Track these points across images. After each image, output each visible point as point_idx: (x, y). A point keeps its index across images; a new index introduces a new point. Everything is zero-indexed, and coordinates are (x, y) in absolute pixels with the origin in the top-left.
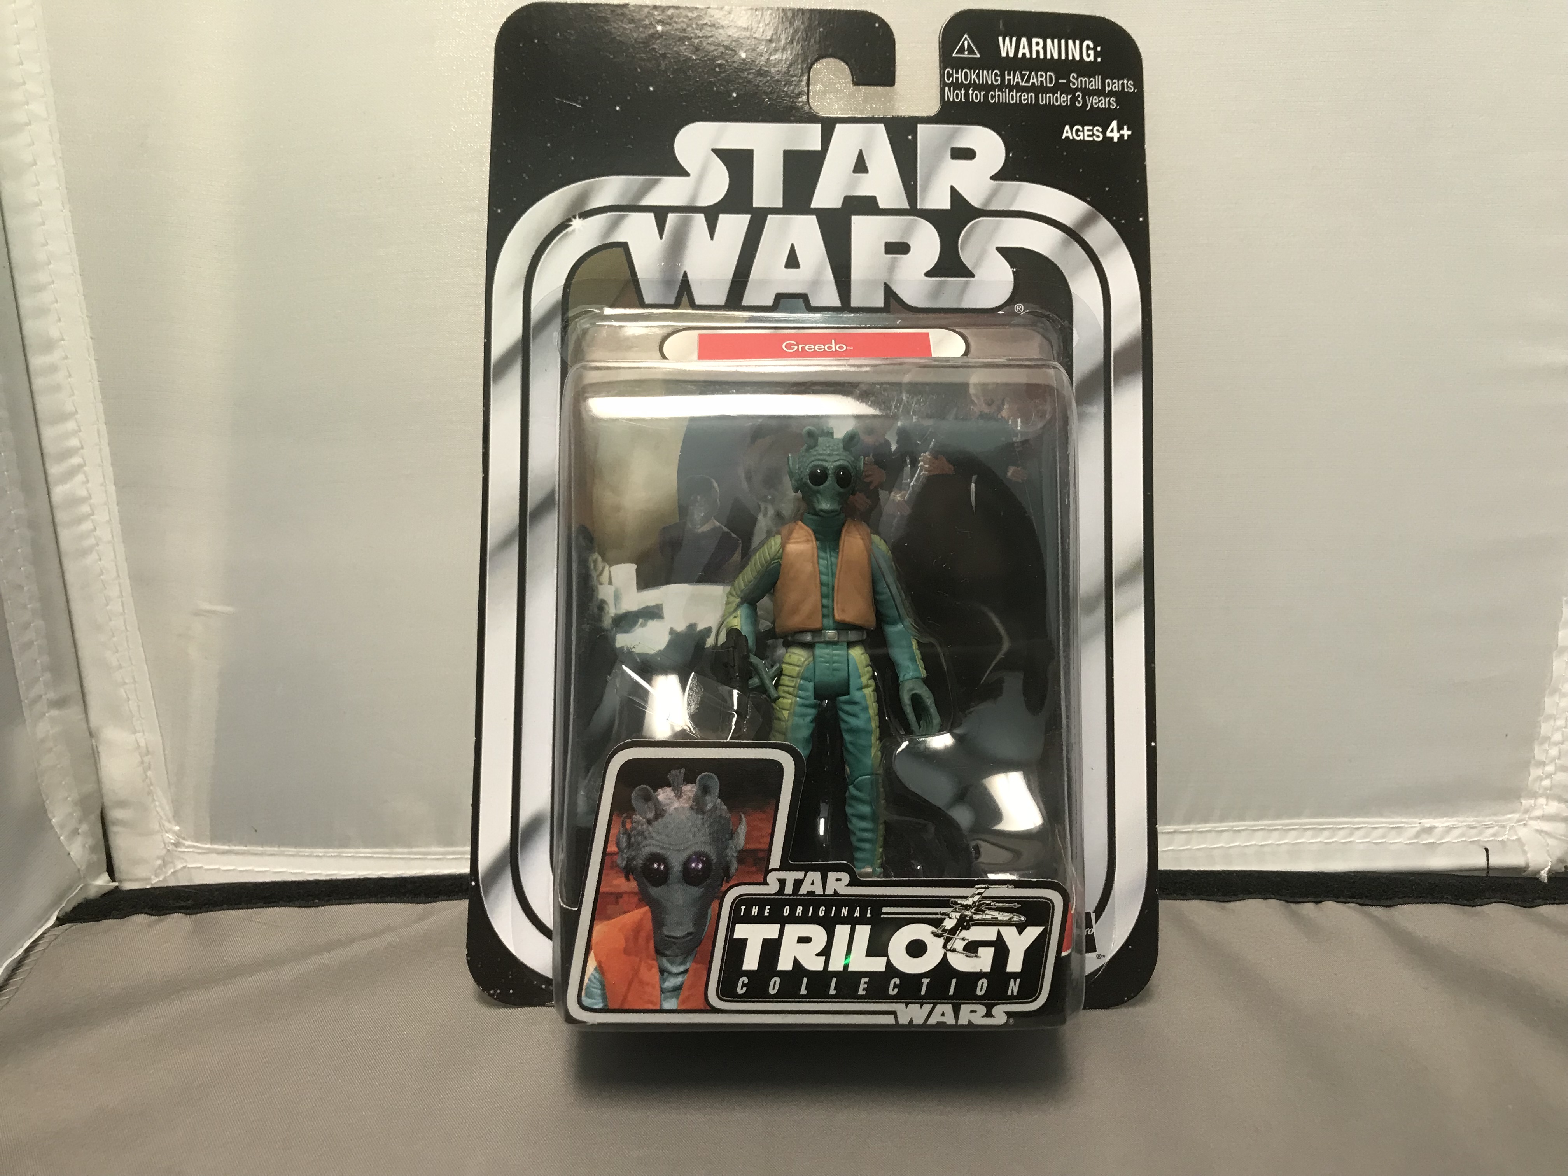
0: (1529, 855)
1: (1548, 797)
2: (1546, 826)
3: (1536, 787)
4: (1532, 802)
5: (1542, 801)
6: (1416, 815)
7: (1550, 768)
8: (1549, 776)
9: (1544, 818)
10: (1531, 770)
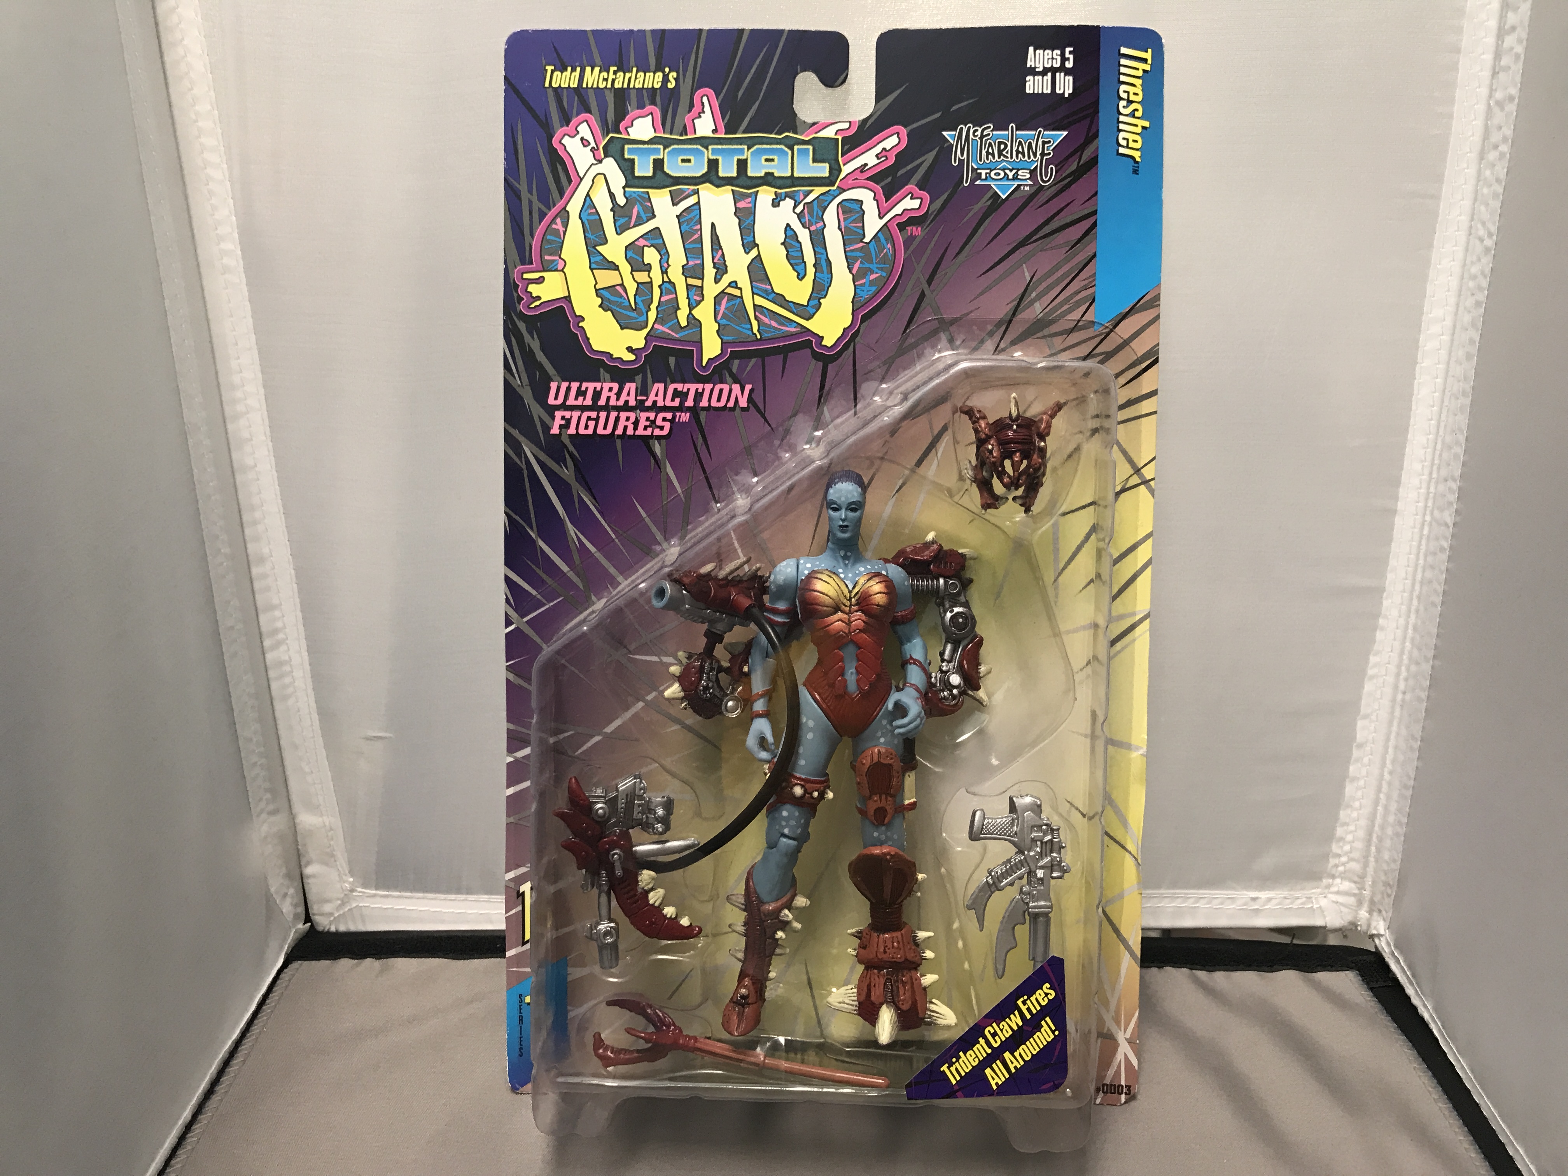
0: (1327, 919)
1: (1342, 878)
2: (1341, 899)
5: (1338, 881)
6: (1246, 888)
7: (1344, 859)
8: (1343, 864)
9: (1338, 893)
10: (1331, 860)
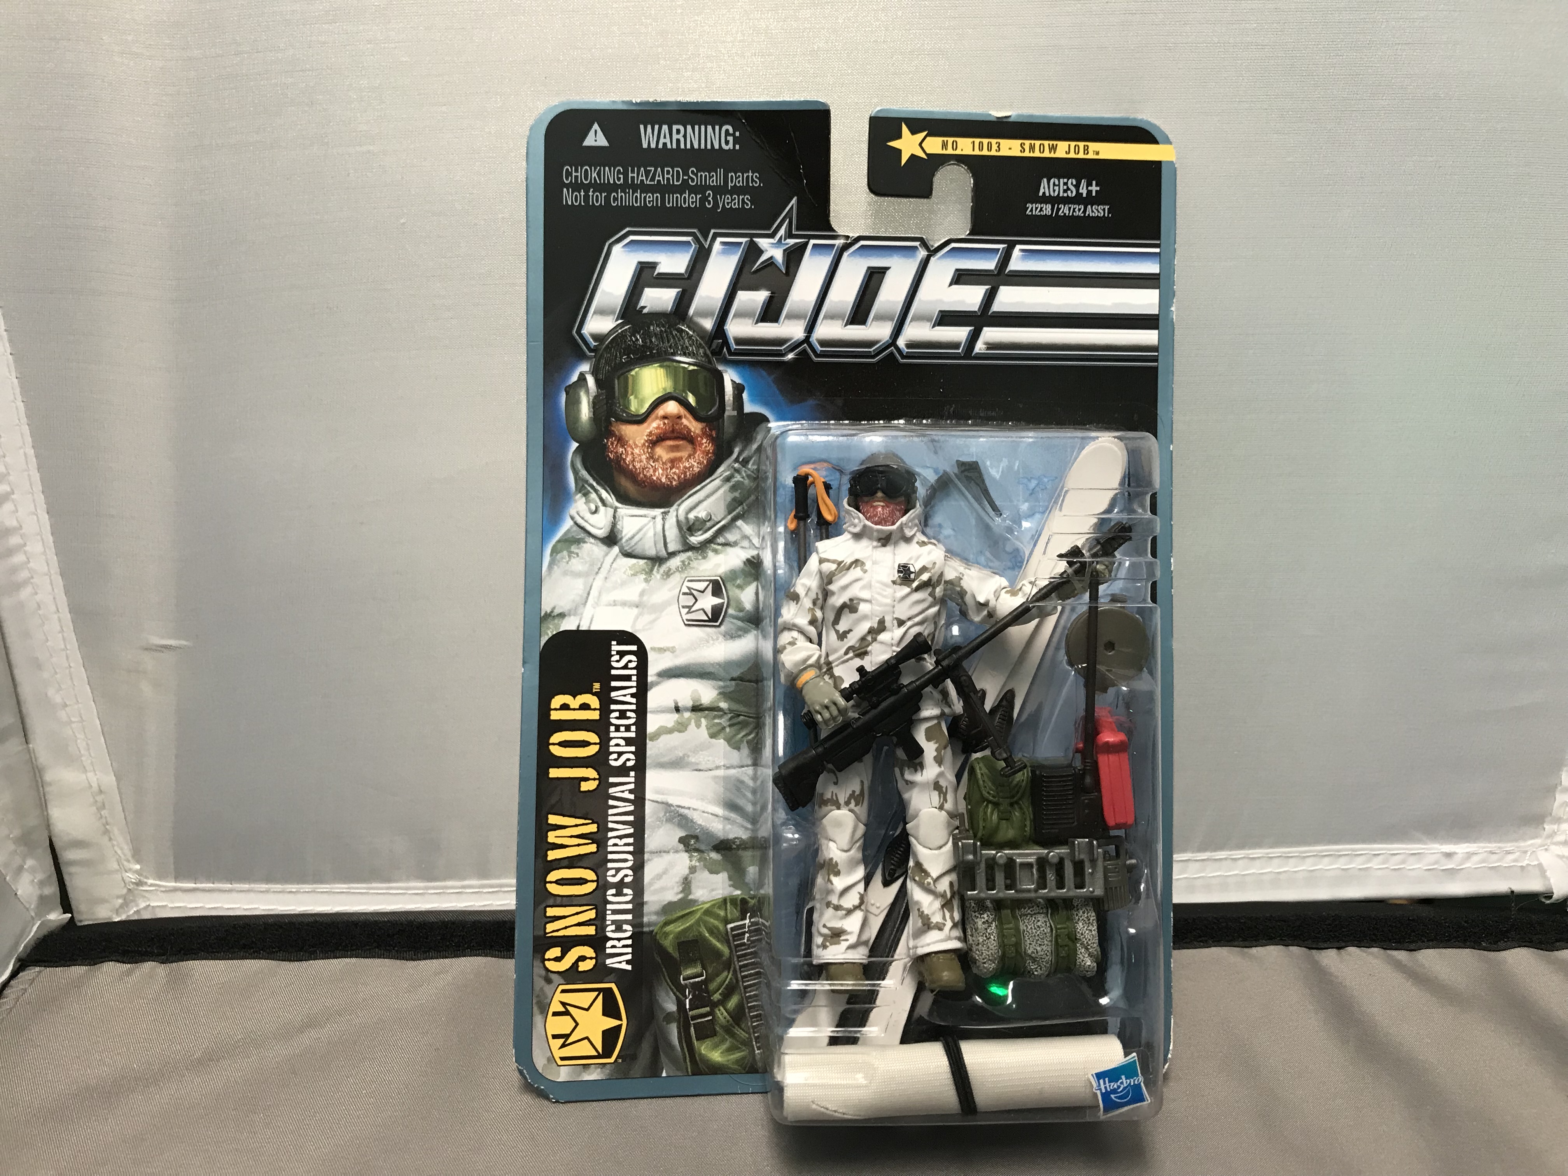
3: (1561, 813)
4: (1555, 827)
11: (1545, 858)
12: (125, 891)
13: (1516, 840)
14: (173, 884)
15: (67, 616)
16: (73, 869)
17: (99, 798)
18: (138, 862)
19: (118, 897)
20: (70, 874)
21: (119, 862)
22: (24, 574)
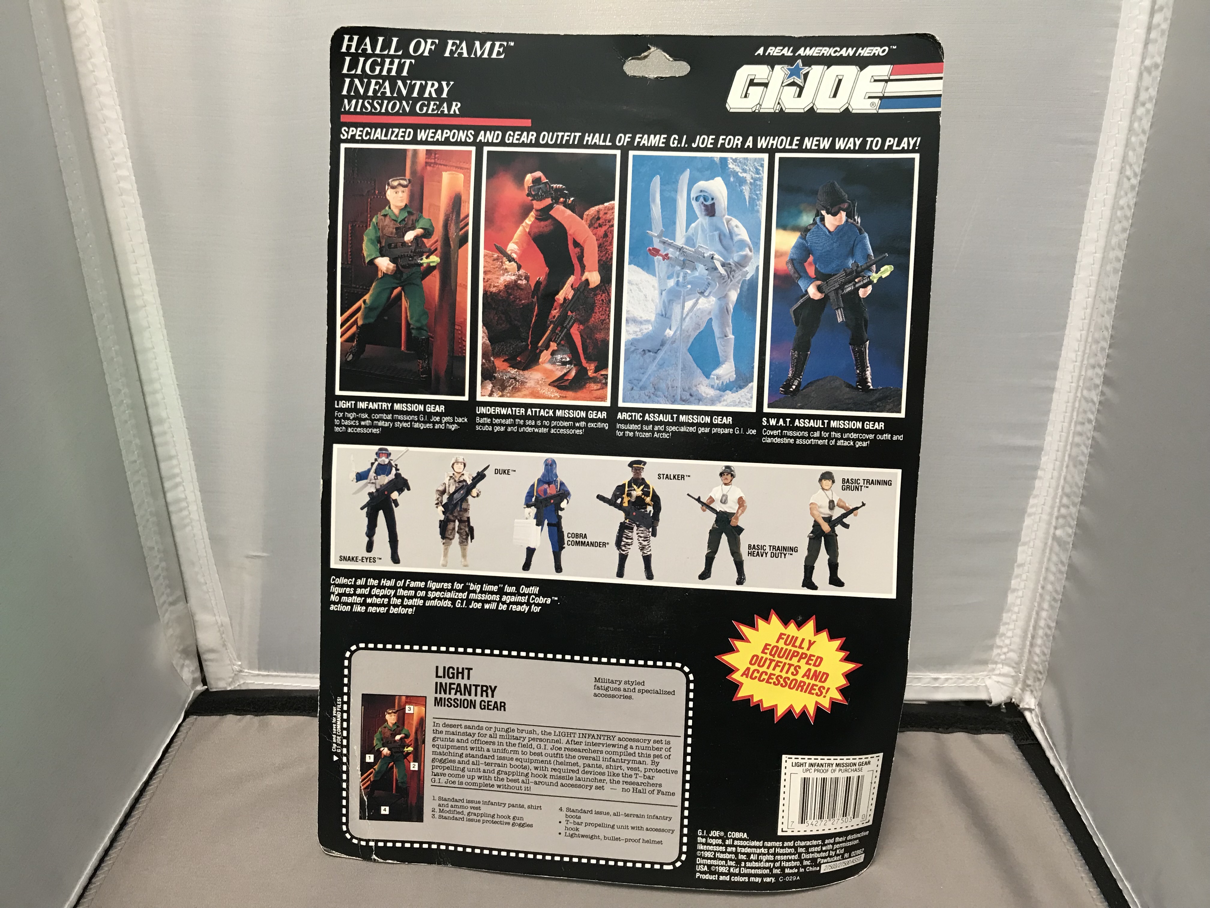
1: (1003, 664)
2: (1001, 679)
3: (996, 659)
4: (994, 666)
5: (1000, 666)
7: (1005, 650)
10: (995, 650)
11: (988, 682)
12: (233, 675)
13: (973, 672)
14: (257, 672)
15: (207, 541)
16: (207, 663)
17: (221, 629)
18: (240, 660)
19: (230, 677)
20: (207, 665)
21: (230, 660)
22: (187, 521)
